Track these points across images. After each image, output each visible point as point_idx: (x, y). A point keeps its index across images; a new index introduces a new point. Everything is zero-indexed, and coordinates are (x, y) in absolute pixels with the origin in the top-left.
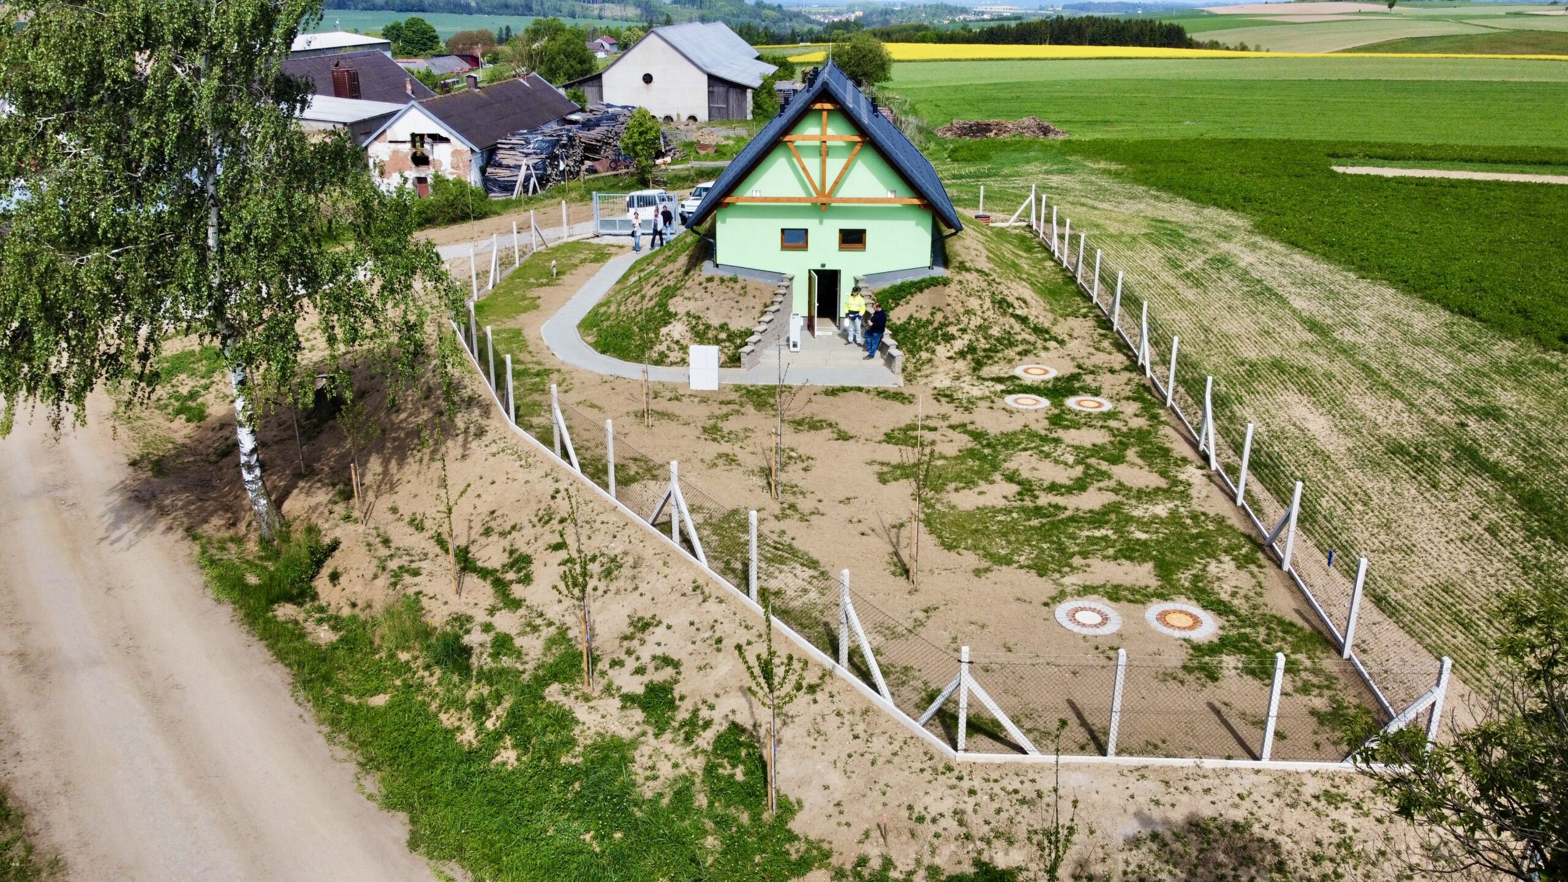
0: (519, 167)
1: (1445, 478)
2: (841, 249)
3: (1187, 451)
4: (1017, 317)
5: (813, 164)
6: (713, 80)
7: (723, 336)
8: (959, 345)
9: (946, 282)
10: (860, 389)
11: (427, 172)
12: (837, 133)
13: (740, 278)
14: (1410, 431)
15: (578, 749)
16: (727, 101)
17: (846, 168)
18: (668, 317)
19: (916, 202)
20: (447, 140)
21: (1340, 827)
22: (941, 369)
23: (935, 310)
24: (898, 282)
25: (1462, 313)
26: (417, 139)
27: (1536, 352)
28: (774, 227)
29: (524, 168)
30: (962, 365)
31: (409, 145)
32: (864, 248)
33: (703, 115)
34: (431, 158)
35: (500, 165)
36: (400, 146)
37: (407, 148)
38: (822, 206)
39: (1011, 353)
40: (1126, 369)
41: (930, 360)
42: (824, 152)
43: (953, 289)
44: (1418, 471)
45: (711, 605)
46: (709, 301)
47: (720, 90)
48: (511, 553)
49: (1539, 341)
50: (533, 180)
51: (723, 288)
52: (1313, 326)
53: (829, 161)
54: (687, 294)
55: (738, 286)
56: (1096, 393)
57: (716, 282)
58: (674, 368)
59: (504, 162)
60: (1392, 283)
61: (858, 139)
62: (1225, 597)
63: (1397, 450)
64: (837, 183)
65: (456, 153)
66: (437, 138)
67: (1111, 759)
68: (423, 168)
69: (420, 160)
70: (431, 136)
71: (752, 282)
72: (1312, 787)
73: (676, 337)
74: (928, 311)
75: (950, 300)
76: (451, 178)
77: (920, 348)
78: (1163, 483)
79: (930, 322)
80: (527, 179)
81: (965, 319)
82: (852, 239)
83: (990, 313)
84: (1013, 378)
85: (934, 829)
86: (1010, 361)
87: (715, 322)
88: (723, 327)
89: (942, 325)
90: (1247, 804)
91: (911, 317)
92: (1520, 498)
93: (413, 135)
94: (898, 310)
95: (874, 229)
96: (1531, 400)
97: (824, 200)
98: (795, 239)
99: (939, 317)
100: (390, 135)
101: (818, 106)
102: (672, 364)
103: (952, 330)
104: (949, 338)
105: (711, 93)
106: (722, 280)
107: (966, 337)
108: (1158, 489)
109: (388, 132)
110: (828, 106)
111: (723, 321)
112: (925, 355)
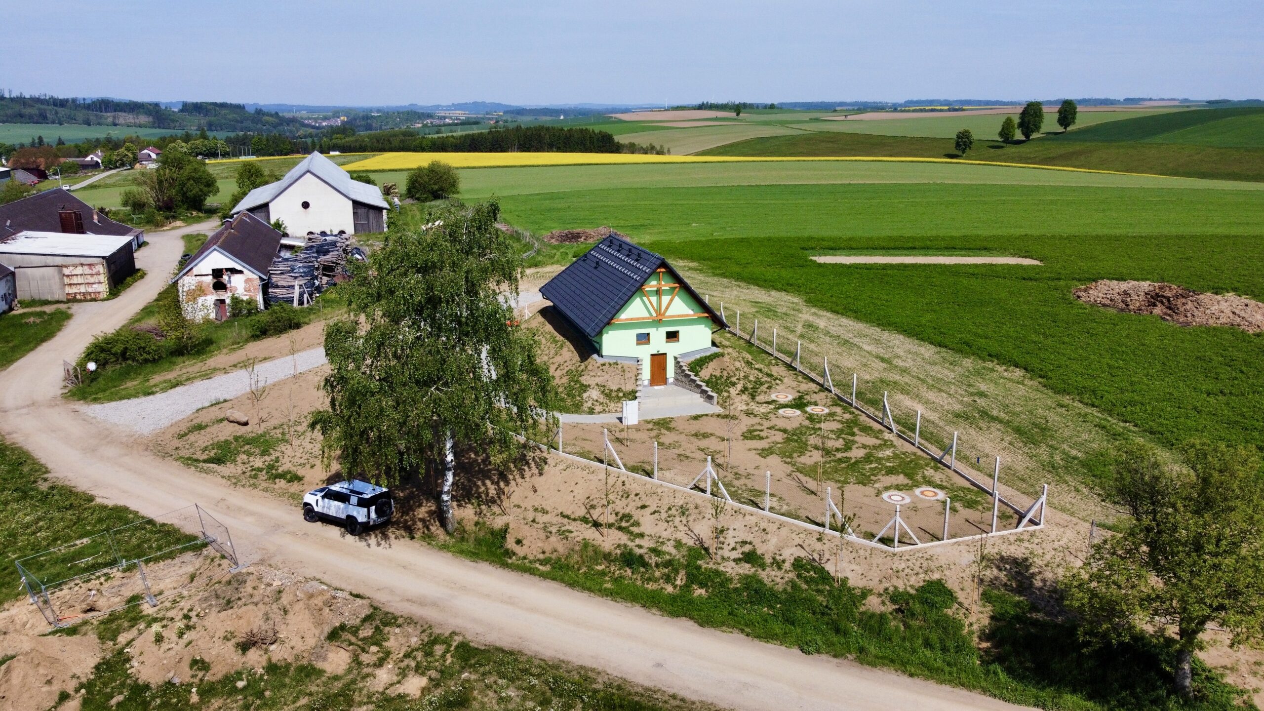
0: (293, 287)
1: (982, 424)
2: (667, 342)
3: (880, 427)
4: (756, 369)
5: (654, 299)
6: (357, 204)
7: (621, 395)
8: (739, 387)
9: (723, 355)
10: (707, 415)
11: (227, 296)
12: (666, 284)
13: (619, 362)
14: (957, 407)
15: (736, 581)
16: (368, 218)
17: (671, 300)
18: (585, 388)
19: (706, 315)
20: (241, 272)
21: (1027, 548)
22: (736, 400)
23: (723, 370)
24: (698, 357)
25: (940, 346)
26: (217, 273)
27: (980, 364)
28: (632, 334)
29: (297, 288)
30: (745, 397)
31: (211, 277)
32: (678, 341)
33: (350, 230)
34: (228, 285)
35: (277, 287)
36: (204, 278)
37: (210, 280)
38: (658, 322)
39: (764, 388)
40: (820, 391)
41: (729, 397)
42: (658, 292)
43: (726, 358)
44: (971, 423)
45: (748, 517)
46: (606, 377)
47: (361, 211)
48: (617, 514)
49: (980, 358)
50: (306, 296)
51: (612, 369)
52: (883, 360)
53: (663, 298)
54: (592, 374)
55: (619, 367)
56: (816, 404)
57: (607, 366)
58: (601, 415)
59: (279, 284)
60: (899, 332)
61: (677, 285)
62: (939, 482)
63: (957, 416)
64: (667, 308)
65: (248, 281)
66: (233, 271)
67: (945, 541)
68: (221, 292)
69: (219, 286)
70: (227, 270)
71: (626, 363)
72: (1012, 539)
73: (595, 398)
74: (719, 371)
75: (727, 364)
76: (245, 298)
77: (722, 391)
78: (879, 442)
79: (721, 377)
80: (301, 295)
81: (737, 373)
82: (672, 336)
83: (745, 369)
84: (774, 401)
85: (904, 574)
86: (766, 393)
87: (614, 388)
88: (619, 390)
89: (728, 378)
90: (996, 547)
91: (711, 375)
92: (1013, 429)
93: (214, 270)
94: (703, 371)
95: (683, 331)
96: (992, 386)
97: (660, 318)
98: (643, 339)
99: (725, 374)
100: (196, 271)
101: (659, 270)
102: (599, 413)
103: (734, 379)
104: (734, 384)
105: (355, 214)
106: (610, 365)
107: (741, 382)
108: (880, 445)
109: (194, 269)
110: (663, 270)
111: (619, 386)
112: (725, 394)
